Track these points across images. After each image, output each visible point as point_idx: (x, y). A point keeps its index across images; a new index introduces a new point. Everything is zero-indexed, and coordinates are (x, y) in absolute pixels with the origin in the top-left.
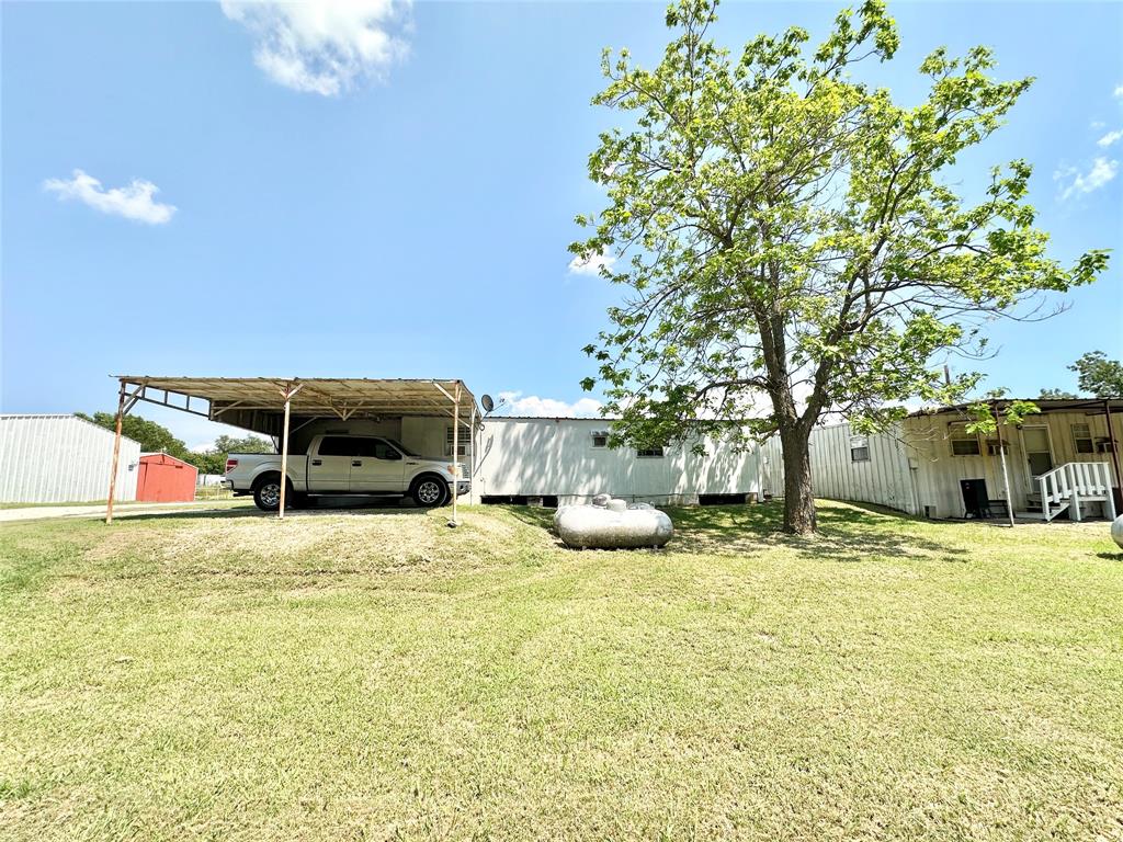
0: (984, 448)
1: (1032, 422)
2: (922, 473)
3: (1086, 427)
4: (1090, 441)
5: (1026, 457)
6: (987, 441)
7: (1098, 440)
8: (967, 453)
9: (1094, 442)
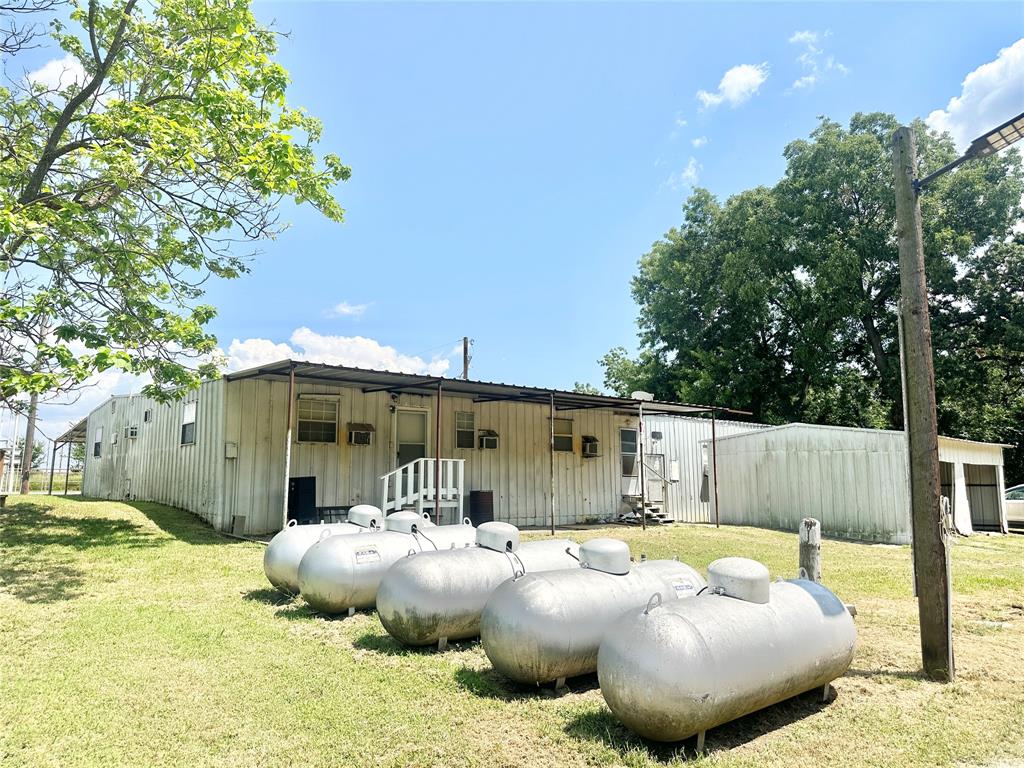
0: (342, 433)
1: (411, 405)
2: (246, 465)
3: (471, 416)
4: (473, 432)
5: (395, 450)
6: (349, 424)
7: (481, 433)
8: (318, 440)
9: (476, 435)
